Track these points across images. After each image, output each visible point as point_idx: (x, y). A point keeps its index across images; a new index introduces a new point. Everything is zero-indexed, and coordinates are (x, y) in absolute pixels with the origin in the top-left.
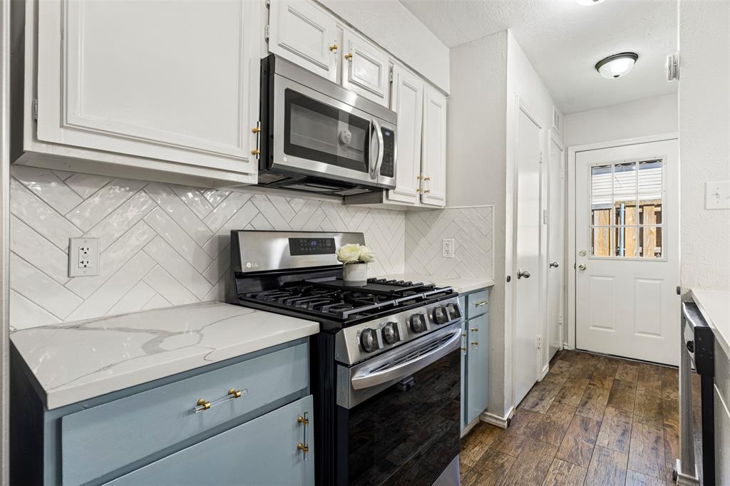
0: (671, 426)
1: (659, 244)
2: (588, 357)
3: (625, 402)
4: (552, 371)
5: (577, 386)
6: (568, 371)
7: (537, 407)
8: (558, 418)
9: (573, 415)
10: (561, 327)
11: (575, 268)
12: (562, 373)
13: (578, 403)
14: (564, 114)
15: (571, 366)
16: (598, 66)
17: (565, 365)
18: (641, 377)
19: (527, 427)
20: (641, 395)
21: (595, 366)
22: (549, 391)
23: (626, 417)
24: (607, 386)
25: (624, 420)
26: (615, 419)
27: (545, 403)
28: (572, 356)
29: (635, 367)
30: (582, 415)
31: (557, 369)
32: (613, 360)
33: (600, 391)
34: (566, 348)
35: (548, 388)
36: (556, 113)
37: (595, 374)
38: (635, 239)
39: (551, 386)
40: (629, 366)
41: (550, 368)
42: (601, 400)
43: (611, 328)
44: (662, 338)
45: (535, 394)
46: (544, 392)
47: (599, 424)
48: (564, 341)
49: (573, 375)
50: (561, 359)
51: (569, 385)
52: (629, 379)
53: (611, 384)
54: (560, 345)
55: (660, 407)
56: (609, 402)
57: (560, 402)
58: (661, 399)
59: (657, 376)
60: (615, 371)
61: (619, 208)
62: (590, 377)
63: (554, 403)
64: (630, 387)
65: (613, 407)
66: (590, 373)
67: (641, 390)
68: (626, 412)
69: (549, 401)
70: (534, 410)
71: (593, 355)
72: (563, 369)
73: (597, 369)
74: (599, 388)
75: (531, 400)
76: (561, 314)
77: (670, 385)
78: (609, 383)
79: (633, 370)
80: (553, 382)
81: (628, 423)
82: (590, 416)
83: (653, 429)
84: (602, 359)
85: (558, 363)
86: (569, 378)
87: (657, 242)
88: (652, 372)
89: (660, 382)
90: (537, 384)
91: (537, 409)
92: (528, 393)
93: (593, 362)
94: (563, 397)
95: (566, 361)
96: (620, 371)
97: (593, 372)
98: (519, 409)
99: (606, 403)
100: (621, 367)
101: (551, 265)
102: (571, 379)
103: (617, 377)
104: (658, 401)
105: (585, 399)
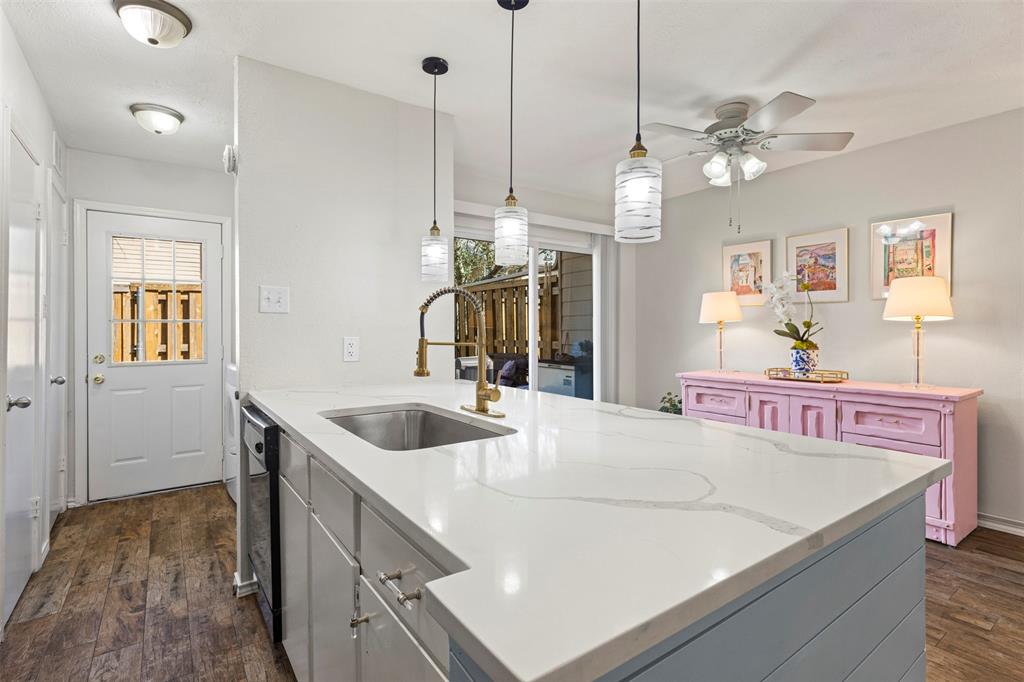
0: (221, 546)
1: (186, 340)
2: (109, 507)
3: (171, 542)
4: (56, 546)
5: (102, 551)
6: (83, 537)
7: (42, 610)
8: (84, 606)
9: (106, 590)
10: (63, 476)
11: (87, 382)
12: (74, 543)
13: (110, 571)
14: (67, 147)
15: (86, 528)
16: (134, 109)
17: (75, 531)
18: (183, 506)
19: (33, 645)
20: (187, 527)
21: (122, 515)
22: (58, 577)
23: (175, 559)
24: (144, 534)
25: (174, 563)
26: (163, 568)
27: (55, 597)
28: (84, 514)
29: (174, 498)
30: (119, 583)
31: (64, 541)
32: (145, 500)
33: (138, 543)
34: (71, 505)
35: (54, 574)
36: (56, 143)
37: (125, 525)
38: (157, 335)
39: (60, 569)
40: (166, 499)
41: (51, 544)
42: (140, 553)
43: (141, 458)
44: (202, 453)
45: (35, 592)
46: (50, 583)
47: (144, 584)
48: (68, 496)
49: (93, 539)
50: (66, 525)
51: (90, 554)
52: (169, 513)
53: (149, 529)
54: (62, 505)
55: (209, 530)
56: (152, 551)
57: (81, 583)
58: (208, 523)
59: (199, 499)
60: (150, 511)
61: (136, 293)
62: (119, 532)
63: (73, 589)
64: (173, 523)
65: (157, 555)
66: (118, 526)
67: (185, 522)
68: (174, 554)
69: (62, 592)
70: (40, 615)
71: (115, 503)
72: (74, 538)
73: (126, 518)
74: (134, 541)
75: (29, 605)
76: (63, 456)
77: (214, 503)
78: (146, 530)
79: (172, 502)
80: (61, 563)
81: (179, 565)
82: (131, 579)
83: (206, 558)
84: (130, 503)
85: (64, 531)
86: (87, 546)
87: (184, 338)
88: (194, 497)
89: (204, 504)
90: (33, 576)
91: (44, 611)
92: (21, 597)
93: (118, 511)
94: (85, 575)
95: (77, 523)
96: (156, 509)
97: (121, 524)
98: (8, 628)
99: (148, 555)
100: (157, 504)
101: (52, 382)
102: (90, 546)
103: (155, 519)
104: (206, 526)
105: (118, 563)
